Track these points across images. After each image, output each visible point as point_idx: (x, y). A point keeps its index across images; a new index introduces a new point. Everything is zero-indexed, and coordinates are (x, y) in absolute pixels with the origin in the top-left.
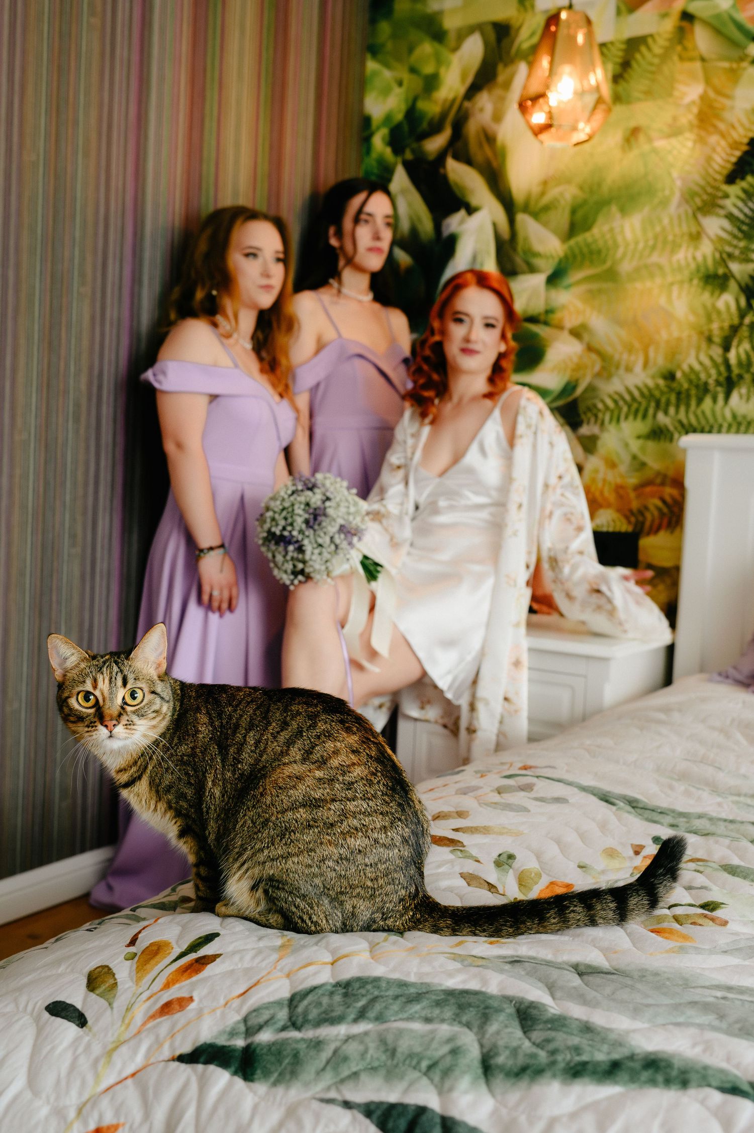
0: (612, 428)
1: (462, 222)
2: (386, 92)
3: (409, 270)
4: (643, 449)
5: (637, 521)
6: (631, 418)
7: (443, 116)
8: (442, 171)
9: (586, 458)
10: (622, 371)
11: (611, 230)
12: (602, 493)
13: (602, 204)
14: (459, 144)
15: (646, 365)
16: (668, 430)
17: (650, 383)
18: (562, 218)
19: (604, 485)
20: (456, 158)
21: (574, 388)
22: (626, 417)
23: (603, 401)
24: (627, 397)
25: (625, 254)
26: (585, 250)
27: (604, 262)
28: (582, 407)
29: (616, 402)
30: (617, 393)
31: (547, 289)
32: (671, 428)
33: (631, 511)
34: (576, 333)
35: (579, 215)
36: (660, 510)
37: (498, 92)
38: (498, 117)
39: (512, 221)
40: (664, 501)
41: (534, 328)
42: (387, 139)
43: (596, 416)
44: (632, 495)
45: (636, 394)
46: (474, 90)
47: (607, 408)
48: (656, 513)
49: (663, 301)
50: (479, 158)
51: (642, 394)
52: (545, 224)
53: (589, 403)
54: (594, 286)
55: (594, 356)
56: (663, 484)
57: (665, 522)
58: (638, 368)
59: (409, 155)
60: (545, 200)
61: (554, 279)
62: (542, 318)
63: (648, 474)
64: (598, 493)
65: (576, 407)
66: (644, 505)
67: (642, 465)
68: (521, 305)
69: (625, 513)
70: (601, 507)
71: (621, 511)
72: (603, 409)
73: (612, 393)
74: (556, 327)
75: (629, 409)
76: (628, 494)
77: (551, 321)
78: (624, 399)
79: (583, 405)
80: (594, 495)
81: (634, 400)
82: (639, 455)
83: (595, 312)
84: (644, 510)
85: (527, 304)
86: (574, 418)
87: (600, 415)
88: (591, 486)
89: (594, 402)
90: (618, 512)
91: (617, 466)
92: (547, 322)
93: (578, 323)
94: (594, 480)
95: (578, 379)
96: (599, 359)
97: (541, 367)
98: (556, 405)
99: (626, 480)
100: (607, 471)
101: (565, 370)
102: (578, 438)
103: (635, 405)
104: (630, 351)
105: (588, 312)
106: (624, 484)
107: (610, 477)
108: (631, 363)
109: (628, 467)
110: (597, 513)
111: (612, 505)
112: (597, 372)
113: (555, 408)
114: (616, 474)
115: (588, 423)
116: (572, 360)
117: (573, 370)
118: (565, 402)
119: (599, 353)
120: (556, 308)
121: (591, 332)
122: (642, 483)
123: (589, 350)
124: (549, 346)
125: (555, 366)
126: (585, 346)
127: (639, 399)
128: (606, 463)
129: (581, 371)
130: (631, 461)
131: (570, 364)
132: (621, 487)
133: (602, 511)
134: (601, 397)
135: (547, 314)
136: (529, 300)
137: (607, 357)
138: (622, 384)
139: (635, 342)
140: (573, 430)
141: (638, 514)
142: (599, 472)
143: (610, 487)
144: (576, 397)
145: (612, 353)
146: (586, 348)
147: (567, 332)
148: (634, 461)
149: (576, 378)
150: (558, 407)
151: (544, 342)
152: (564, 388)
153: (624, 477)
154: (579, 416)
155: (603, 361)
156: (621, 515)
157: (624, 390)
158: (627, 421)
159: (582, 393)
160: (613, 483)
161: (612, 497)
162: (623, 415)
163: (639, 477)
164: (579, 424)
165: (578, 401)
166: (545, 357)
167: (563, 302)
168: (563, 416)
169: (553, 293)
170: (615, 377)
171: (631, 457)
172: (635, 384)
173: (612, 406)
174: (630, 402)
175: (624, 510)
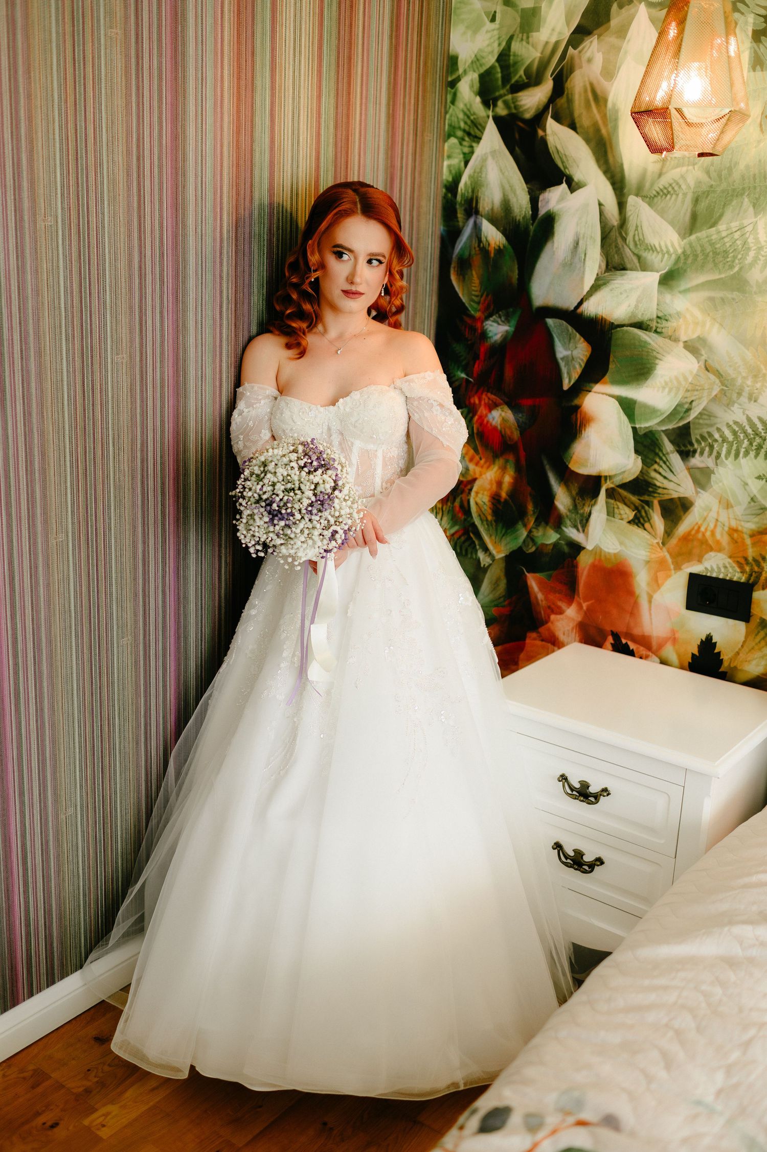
0: (729, 463)
1: (562, 199)
2: (475, 28)
3: (500, 251)
5: (752, 571)
6: (752, 454)
7: (544, 65)
8: (540, 133)
9: (697, 493)
10: (744, 399)
11: (741, 228)
12: (713, 533)
13: (733, 194)
14: (562, 101)
18: (681, 207)
19: (715, 526)
20: (557, 118)
21: (688, 410)
22: (747, 453)
23: (719, 430)
24: (750, 431)
25: (756, 259)
26: (709, 249)
27: (731, 267)
28: (695, 435)
29: (735, 433)
30: (736, 423)
31: (658, 291)
33: (746, 559)
34: (692, 348)
35: (702, 206)
37: (610, 39)
38: (609, 72)
39: (621, 205)
41: (643, 335)
42: (477, 85)
43: (711, 447)
44: (748, 541)
45: (760, 427)
46: (581, 33)
47: (724, 440)
50: (584, 120)
52: (662, 213)
53: (704, 431)
54: (718, 294)
55: (712, 377)
59: (501, 110)
60: (663, 182)
61: (668, 279)
62: (654, 325)
64: (708, 534)
65: (689, 434)
66: (761, 555)
67: (762, 509)
68: (629, 306)
69: (739, 560)
70: (711, 549)
71: (734, 557)
72: (720, 440)
73: (731, 423)
74: (670, 338)
75: (751, 444)
76: (743, 539)
77: (663, 330)
78: (745, 432)
79: (697, 432)
80: (704, 535)
81: (757, 434)
82: (759, 497)
83: (717, 326)
84: (760, 560)
85: (636, 307)
86: (685, 446)
87: (715, 446)
88: (701, 525)
89: (710, 430)
90: (730, 557)
91: (732, 507)
92: (658, 330)
93: (695, 336)
94: (705, 519)
95: (692, 401)
96: (717, 381)
97: (650, 382)
98: (664, 428)
99: (743, 523)
100: (721, 510)
101: (678, 389)
102: (689, 469)
103: (758, 440)
104: (755, 376)
105: (708, 324)
106: (740, 528)
107: (723, 518)
108: (756, 391)
109: (745, 509)
110: (706, 556)
111: (724, 549)
112: (716, 396)
113: (663, 431)
114: (731, 516)
115: (702, 453)
116: (686, 379)
117: (687, 391)
118: (675, 426)
119: (718, 374)
120: (670, 315)
121: (711, 349)
122: (761, 530)
123: (707, 369)
124: (660, 359)
125: (666, 383)
126: (702, 363)
127: (763, 434)
128: (720, 502)
129: (696, 393)
130: (749, 503)
131: (683, 383)
132: (736, 530)
133: (712, 554)
134: (719, 426)
135: (659, 321)
136: (639, 301)
137: (728, 380)
138: (744, 413)
139: (762, 367)
140: (683, 459)
141: (753, 563)
142: (711, 510)
143: (723, 529)
144: (689, 422)
145: (734, 376)
146: (703, 367)
147: (681, 344)
148: (752, 504)
149: (689, 400)
150: (666, 430)
151: (655, 353)
152: (675, 409)
153: (740, 520)
154: (692, 444)
155: (723, 384)
156: (734, 562)
157: (746, 421)
158: (748, 458)
159: (696, 418)
160: (727, 524)
161: (725, 540)
162: (743, 450)
163: (757, 523)
164: (691, 454)
165: (691, 426)
166: (656, 372)
167: (679, 309)
168: (672, 442)
169: (668, 297)
170: (736, 405)
171: (749, 499)
172: (759, 415)
173: (730, 437)
174: (752, 436)
175: (738, 557)
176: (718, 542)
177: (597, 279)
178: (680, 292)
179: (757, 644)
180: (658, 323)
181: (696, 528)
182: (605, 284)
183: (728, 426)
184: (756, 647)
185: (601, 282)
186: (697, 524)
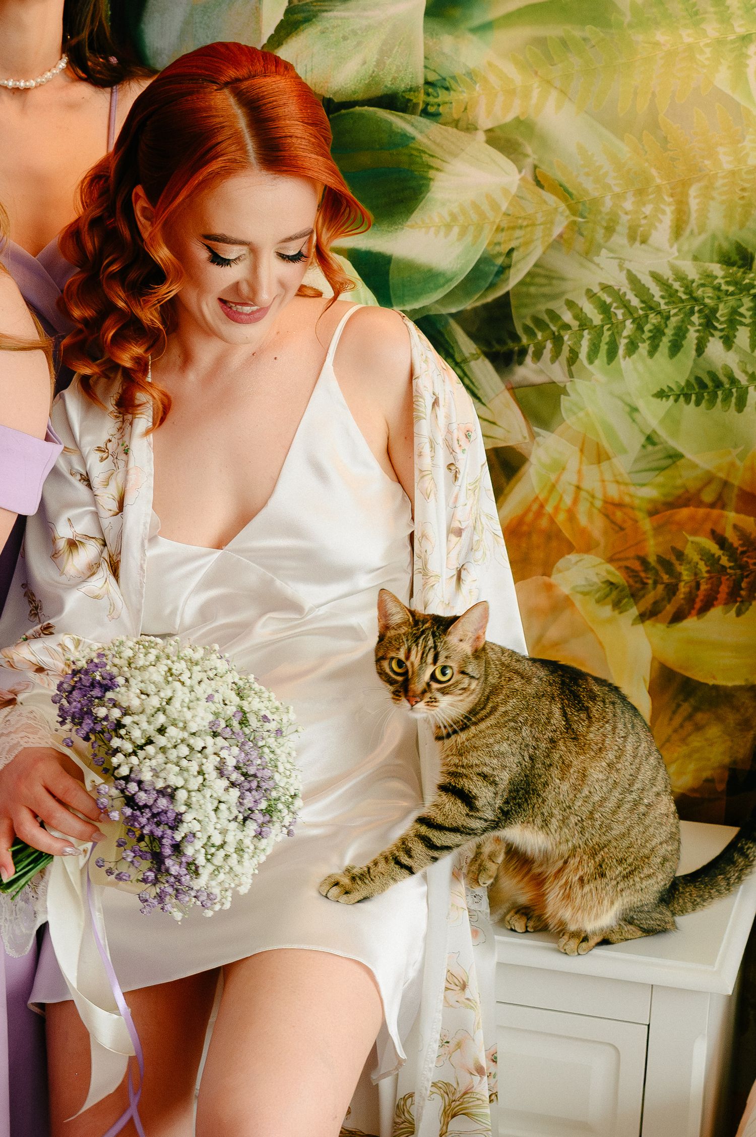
0: (597, 370)
4: (670, 419)
6: (644, 348)
9: (533, 436)
10: (620, 239)
12: (571, 516)
15: (678, 230)
16: (733, 381)
17: (692, 272)
19: (576, 501)
21: (504, 269)
22: (632, 347)
23: (570, 304)
24: (635, 302)
28: (521, 319)
29: (605, 309)
30: (605, 288)
31: (426, 30)
32: (743, 379)
33: (643, 561)
34: (505, 142)
36: (711, 560)
40: (722, 542)
41: (398, 121)
43: (558, 341)
44: (646, 525)
45: (656, 291)
47: (584, 323)
48: (703, 567)
49: (722, 78)
51: (670, 294)
53: (541, 309)
54: (553, 31)
55: (551, 199)
56: (719, 503)
57: (724, 589)
58: (661, 234)
61: (448, 7)
62: (420, 99)
63: (685, 478)
64: (561, 518)
65: (508, 317)
66: (673, 549)
67: (670, 457)
68: (364, 63)
69: (628, 563)
70: (571, 548)
71: (619, 560)
72: (575, 324)
73: (596, 289)
74: (456, 124)
75: (640, 328)
76: (636, 521)
77: (441, 109)
78: (626, 305)
79: (524, 311)
80: (552, 520)
81: (650, 306)
82: (663, 434)
83: (554, 95)
84: (673, 559)
85: (380, 63)
86: (501, 342)
87: (566, 338)
88: (547, 500)
89: (551, 305)
90: (611, 560)
91: (609, 458)
92: (431, 109)
93: (509, 118)
94: (553, 487)
95: (511, 250)
96: (562, 206)
97: (416, 216)
98: (454, 310)
99: (632, 489)
100: (584, 468)
101: (480, 229)
102: (512, 389)
103: (654, 319)
104: (640, 193)
105: (535, 94)
106: (627, 500)
107: (592, 482)
108: (643, 222)
109: (636, 460)
110: (561, 564)
111: (598, 545)
112: (561, 236)
113: (452, 315)
114: (608, 476)
115: (538, 355)
116: (495, 206)
117: (500, 229)
118: (478, 304)
119: (564, 192)
120: (454, 78)
121: (544, 142)
122: (670, 499)
123: (539, 184)
124: (437, 169)
125: (454, 217)
126: (527, 173)
127: (663, 307)
128: (582, 451)
129: (518, 233)
130: (644, 446)
131: (490, 214)
132: (620, 505)
133: (573, 557)
134: (569, 296)
135: (430, 90)
136: (384, 53)
137: (584, 204)
138: (621, 267)
139: (654, 172)
140: (498, 369)
141: (659, 567)
142: (564, 469)
143: (592, 504)
144: (507, 294)
145: (596, 194)
146: (530, 178)
147: (481, 136)
148: (650, 448)
149: (505, 248)
150: (459, 313)
151: (425, 158)
152: (476, 268)
153: (626, 484)
154: (516, 338)
155: (574, 211)
156: (619, 568)
157: (626, 282)
158: (635, 356)
159: (522, 283)
160: (599, 495)
161: (596, 527)
162: (623, 343)
163: (662, 486)
164: (515, 357)
165: (513, 302)
166: (429, 195)
167: (471, 65)
168: (471, 335)
169: (447, 42)
170: (604, 252)
171: (643, 440)
172: (652, 270)
173: (596, 317)
174: (641, 312)
175: (627, 559)
176: (583, 532)
177: (289, 11)
178: (475, 30)
179: (675, 731)
180: (428, 94)
181: (535, 507)
182: (307, 20)
183: (590, 295)
184: (675, 737)
185: (299, 17)
186: (537, 498)
